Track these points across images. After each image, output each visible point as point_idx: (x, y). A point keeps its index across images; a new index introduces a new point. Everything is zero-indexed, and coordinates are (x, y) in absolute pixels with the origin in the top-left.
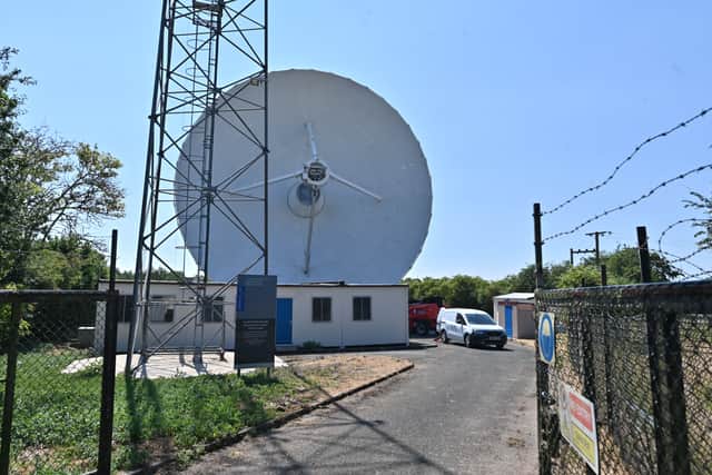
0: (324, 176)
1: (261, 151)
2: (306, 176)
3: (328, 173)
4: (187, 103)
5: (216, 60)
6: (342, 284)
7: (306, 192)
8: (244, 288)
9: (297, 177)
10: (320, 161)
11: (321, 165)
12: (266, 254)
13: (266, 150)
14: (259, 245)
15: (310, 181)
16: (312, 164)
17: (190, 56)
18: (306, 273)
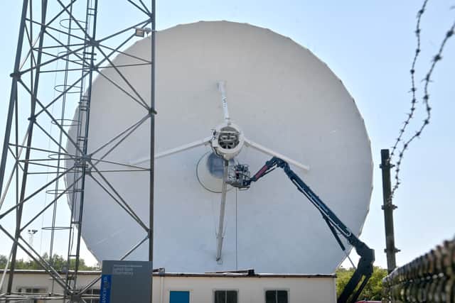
0: (237, 142)
1: (147, 112)
2: (215, 143)
3: (242, 138)
4: (58, 58)
5: (96, 9)
6: (251, 274)
7: (218, 162)
8: (109, 278)
9: (205, 144)
10: (233, 126)
11: (234, 130)
12: (151, 236)
13: (152, 111)
14: (142, 224)
15: (221, 149)
16: (223, 129)
17: (65, 9)
18: (218, 260)
